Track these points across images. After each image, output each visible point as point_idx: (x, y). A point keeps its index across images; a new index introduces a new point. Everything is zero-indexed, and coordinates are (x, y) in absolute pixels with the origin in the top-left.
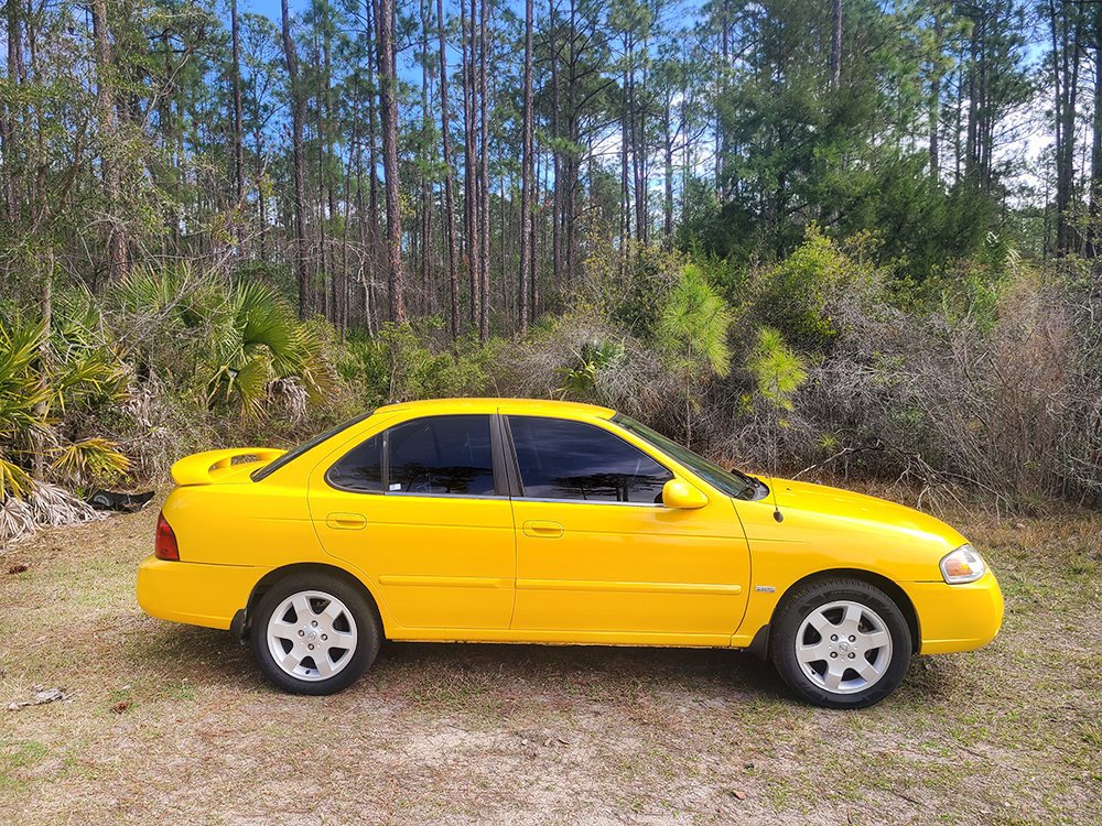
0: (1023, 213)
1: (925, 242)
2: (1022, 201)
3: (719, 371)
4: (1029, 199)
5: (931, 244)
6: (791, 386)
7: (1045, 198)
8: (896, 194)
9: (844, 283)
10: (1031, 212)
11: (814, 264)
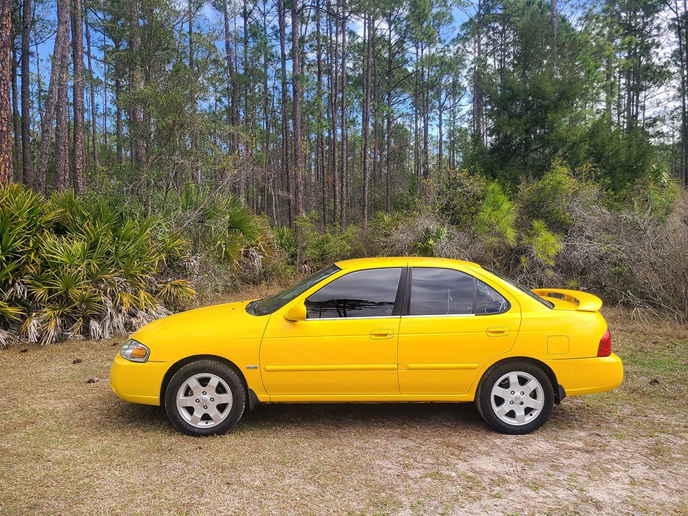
0: (658, 148)
1: (615, 169)
2: (657, 140)
3: (511, 243)
4: (661, 139)
5: (619, 170)
6: (552, 252)
7: (671, 139)
8: (598, 141)
9: (576, 193)
10: (663, 147)
11: (559, 183)
